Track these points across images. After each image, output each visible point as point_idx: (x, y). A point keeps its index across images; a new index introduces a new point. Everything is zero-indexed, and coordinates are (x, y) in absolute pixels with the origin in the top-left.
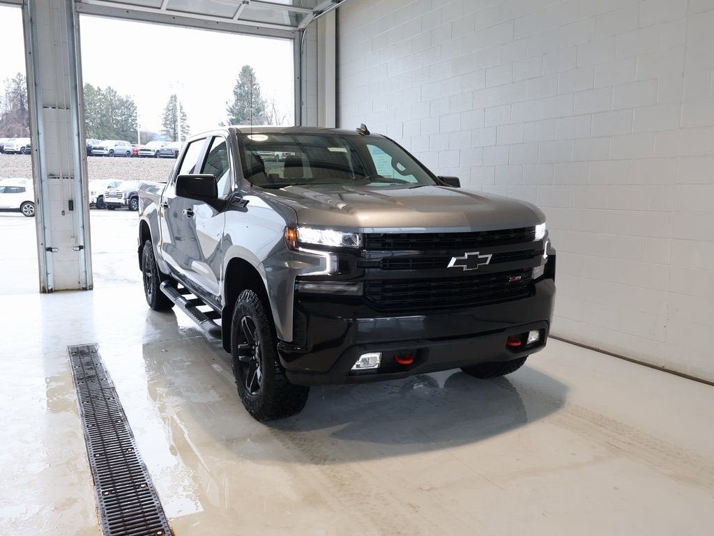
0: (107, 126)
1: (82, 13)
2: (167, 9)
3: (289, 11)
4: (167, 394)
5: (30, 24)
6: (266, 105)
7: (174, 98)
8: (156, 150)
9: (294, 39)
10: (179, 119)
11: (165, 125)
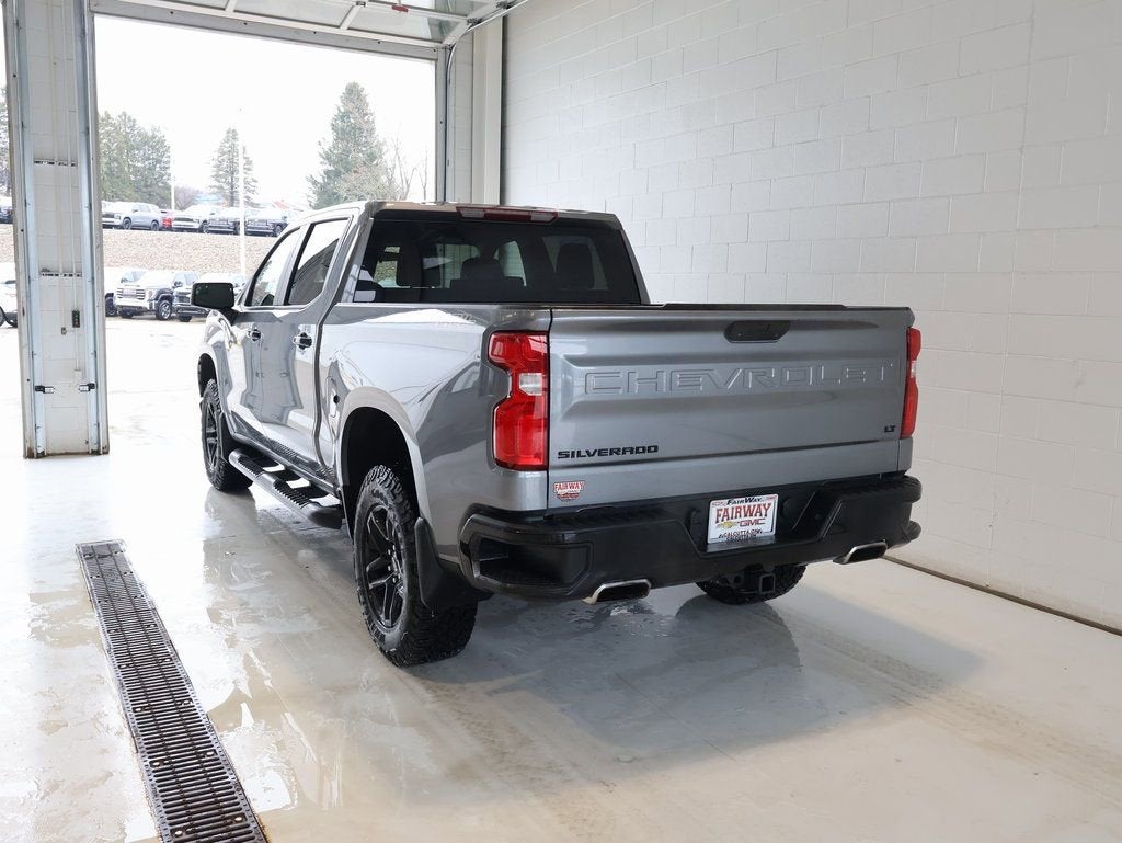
0: (118, 177)
1: (97, 13)
2: (235, 11)
3: (429, 19)
4: (239, 621)
5: (16, 29)
6: (385, 149)
7: (232, 135)
8: (202, 219)
9: (436, 60)
10: (241, 168)
11: (217, 177)
